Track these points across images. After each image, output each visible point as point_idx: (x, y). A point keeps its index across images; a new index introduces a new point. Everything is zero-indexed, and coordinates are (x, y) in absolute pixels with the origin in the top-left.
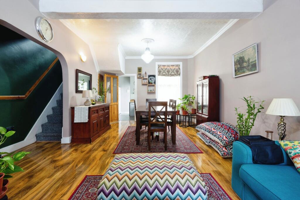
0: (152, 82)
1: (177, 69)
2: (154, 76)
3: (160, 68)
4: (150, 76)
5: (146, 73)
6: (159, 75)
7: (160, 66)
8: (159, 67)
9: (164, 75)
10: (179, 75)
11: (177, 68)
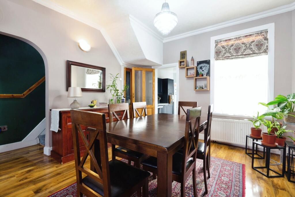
0: (203, 72)
1: (259, 42)
2: (208, 62)
3: (219, 46)
4: (199, 63)
5: (193, 59)
6: (217, 59)
7: (221, 41)
8: (216, 45)
9: (228, 58)
10: (265, 52)
11: (260, 38)
